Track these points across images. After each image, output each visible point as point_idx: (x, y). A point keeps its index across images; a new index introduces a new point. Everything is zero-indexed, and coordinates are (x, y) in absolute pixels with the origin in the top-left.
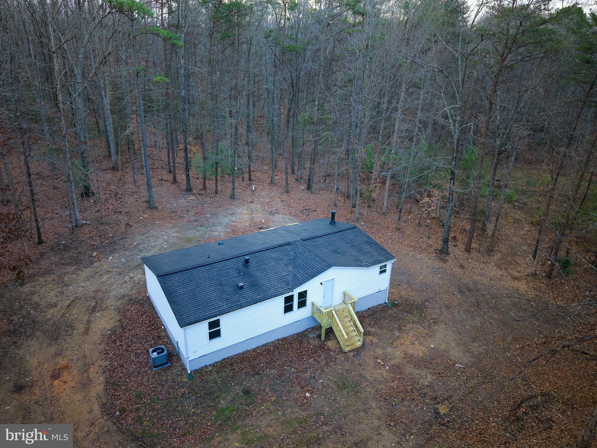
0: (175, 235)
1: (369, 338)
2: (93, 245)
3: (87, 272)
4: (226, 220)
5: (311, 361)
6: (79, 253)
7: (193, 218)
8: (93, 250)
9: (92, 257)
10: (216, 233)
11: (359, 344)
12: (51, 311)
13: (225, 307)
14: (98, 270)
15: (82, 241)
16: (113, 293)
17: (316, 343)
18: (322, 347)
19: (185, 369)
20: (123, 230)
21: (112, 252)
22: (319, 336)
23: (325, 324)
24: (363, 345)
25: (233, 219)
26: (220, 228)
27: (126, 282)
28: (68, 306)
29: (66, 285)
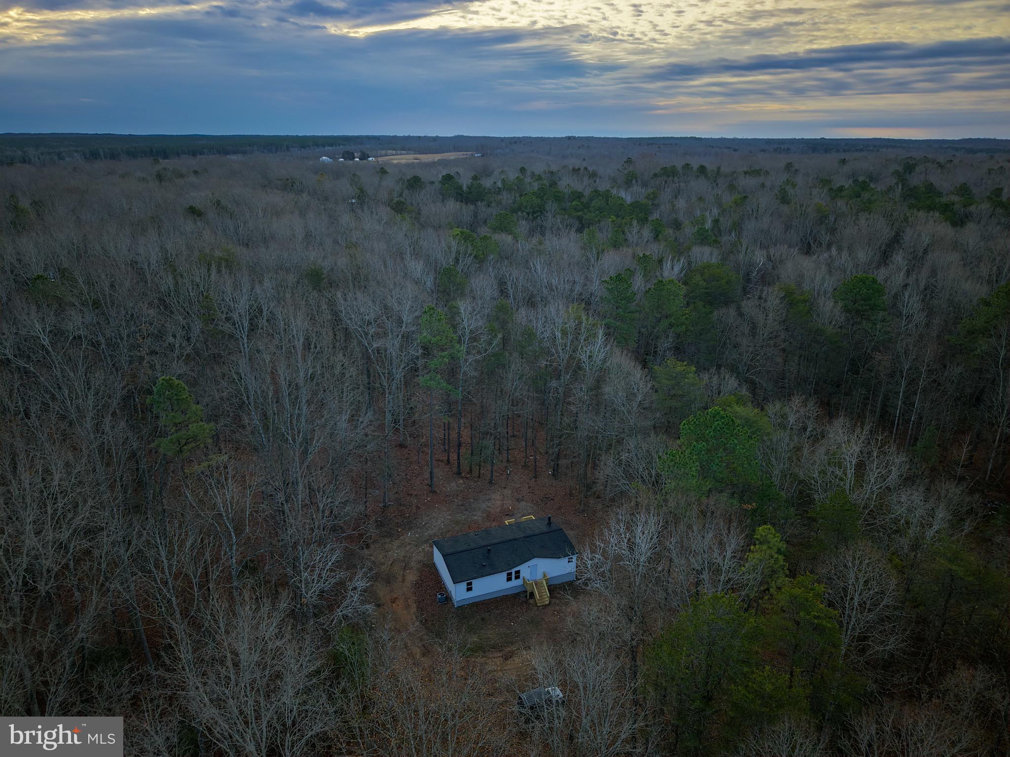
0: (449, 517)
1: (554, 600)
2: (398, 523)
3: (396, 543)
4: (484, 506)
5: (519, 608)
6: (390, 529)
7: (460, 503)
8: (398, 526)
9: (398, 532)
10: (476, 518)
11: (547, 602)
12: (383, 567)
13: (475, 576)
14: (403, 542)
15: (391, 519)
16: (414, 559)
17: (524, 599)
18: (526, 602)
19: (454, 605)
20: (414, 511)
21: (410, 529)
22: (526, 596)
23: (529, 590)
24: (550, 603)
25: (489, 504)
26: (479, 513)
27: (420, 552)
28: (391, 565)
29: (387, 551)
